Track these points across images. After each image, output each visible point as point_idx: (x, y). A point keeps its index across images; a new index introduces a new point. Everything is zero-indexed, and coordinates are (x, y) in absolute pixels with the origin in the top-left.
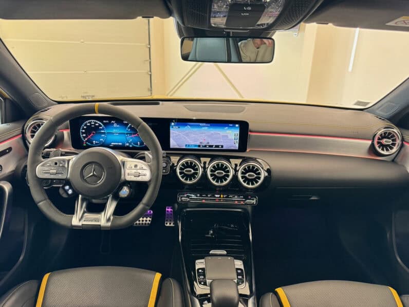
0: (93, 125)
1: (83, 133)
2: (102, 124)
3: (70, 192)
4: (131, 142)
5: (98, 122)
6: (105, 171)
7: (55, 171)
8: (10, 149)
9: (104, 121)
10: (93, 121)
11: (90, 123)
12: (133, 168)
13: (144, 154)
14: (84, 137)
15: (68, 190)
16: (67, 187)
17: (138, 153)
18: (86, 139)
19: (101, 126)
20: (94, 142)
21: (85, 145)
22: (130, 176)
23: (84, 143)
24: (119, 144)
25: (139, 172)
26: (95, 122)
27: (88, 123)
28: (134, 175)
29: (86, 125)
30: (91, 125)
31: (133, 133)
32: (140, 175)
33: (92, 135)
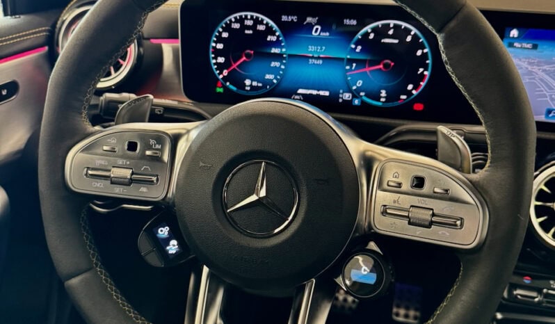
0: (249, 28)
1: (218, 53)
2: (275, 27)
3: (173, 247)
4: (359, 90)
5: (266, 20)
6: (304, 188)
7: (127, 173)
9: (284, 18)
10: (249, 14)
11: (241, 21)
12: (406, 186)
13: (435, 133)
14: (221, 67)
15: (167, 241)
16: (163, 232)
17: (391, 128)
18: (225, 72)
19: (273, 33)
20: (248, 82)
21: (220, 90)
22: (388, 220)
23: (219, 84)
24: (322, 93)
25: (432, 209)
26: (257, 18)
27: (237, 21)
28: (408, 217)
29: (228, 28)
30: (244, 27)
31: (370, 61)
32: (434, 219)
33: (244, 61)
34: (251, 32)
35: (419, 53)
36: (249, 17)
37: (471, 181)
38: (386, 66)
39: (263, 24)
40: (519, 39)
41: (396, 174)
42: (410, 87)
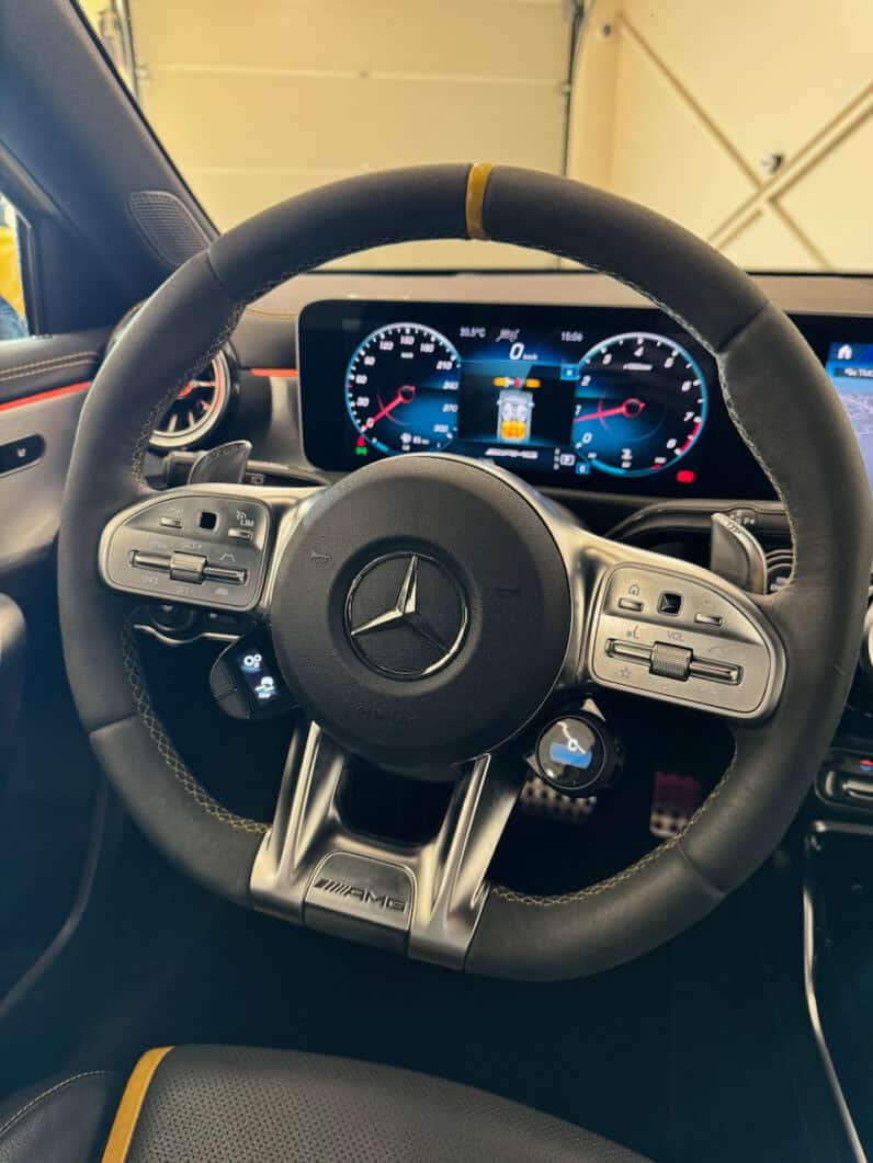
0: (407, 348)
1: (358, 391)
2: (450, 347)
3: (266, 688)
4: (586, 449)
5: (436, 335)
8: (34, 446)
9: (465, 332)
10: (408, 326)
11: (394, 337)
14: (363, 413)
15: (256, 678)
16: (252, 662)
17: (632, 510)
18: (370, 422)
19: (447, 357)
20: (406, 438)
21: (362, 451)
23: (361, 441)
24: (525, 455)
25: (691, 650)
26: (421, 333)
27: (387, 337)
28: (650, 660)
29: (374, 350)
30: (399, 348)
31: (605, 401)
32: (693, 666)
33: (401, 403)
34: (409, 355)
35: (686, 386)
36: (408, 331)
37: (759, 606)
38: (631, 409)
39: (430, 342)
40: (852, 362)
41: (635, 588)
42: (671, 443)
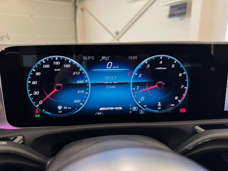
0: (57, 67)
1: (33, 88)
2: (78, 65)
4: (143, 104)
5: (71, 60)
9: (85, 58)
10: (57, 57)
11: (50, 62)
14: (36, 99)
18: (41, 102)
19: (77, 69)
20: (60, 108)
21: (37, 116)
23: (37, 112)
26: (63, 59)
27: (47, 62)
29: (40, 68)
30: (53, 67)
31: (148, 83)
33: (56, 92)
34: (59, 70)
35: (180, 75)
36: (57, 59)
38: (159, 85)
39: (68, 63)
42: (176, 98)
